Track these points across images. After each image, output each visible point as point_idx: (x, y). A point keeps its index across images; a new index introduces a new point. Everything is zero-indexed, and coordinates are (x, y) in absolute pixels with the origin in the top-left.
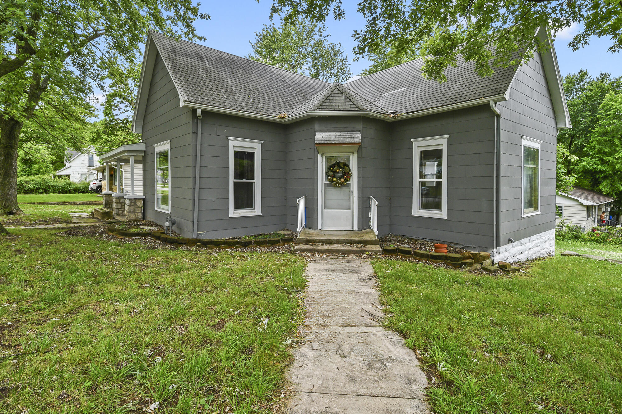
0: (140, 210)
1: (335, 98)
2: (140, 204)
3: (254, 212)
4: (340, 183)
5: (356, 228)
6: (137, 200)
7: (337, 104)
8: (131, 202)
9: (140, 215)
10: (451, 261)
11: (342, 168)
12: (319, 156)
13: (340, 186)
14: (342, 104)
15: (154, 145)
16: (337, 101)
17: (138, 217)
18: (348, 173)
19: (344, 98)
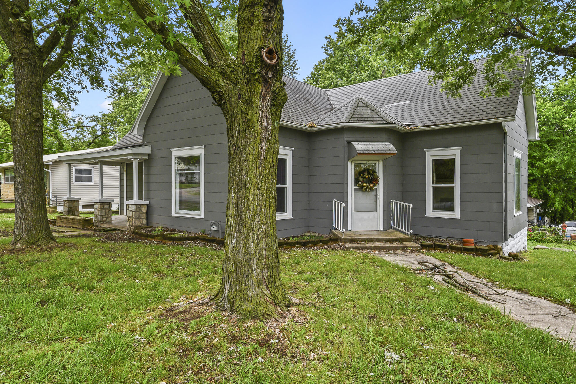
0: (144, 216)
1: (362, 111)
2: (144, 209)
3: (287, 215)
4: (370, 189)
5: (382, 228)
6: (142, 206)
7: (366, 116)
8: (137, 208)
9: (144, 221)
10: (481, 252)
11: (371, 174)
12: (349, 163)
13: (370, 190)
14: (370, 116)
15: (171, 149)
16: (365, 113)
17: (142, 224)
18: (377, 179)
19: (369, 111)
